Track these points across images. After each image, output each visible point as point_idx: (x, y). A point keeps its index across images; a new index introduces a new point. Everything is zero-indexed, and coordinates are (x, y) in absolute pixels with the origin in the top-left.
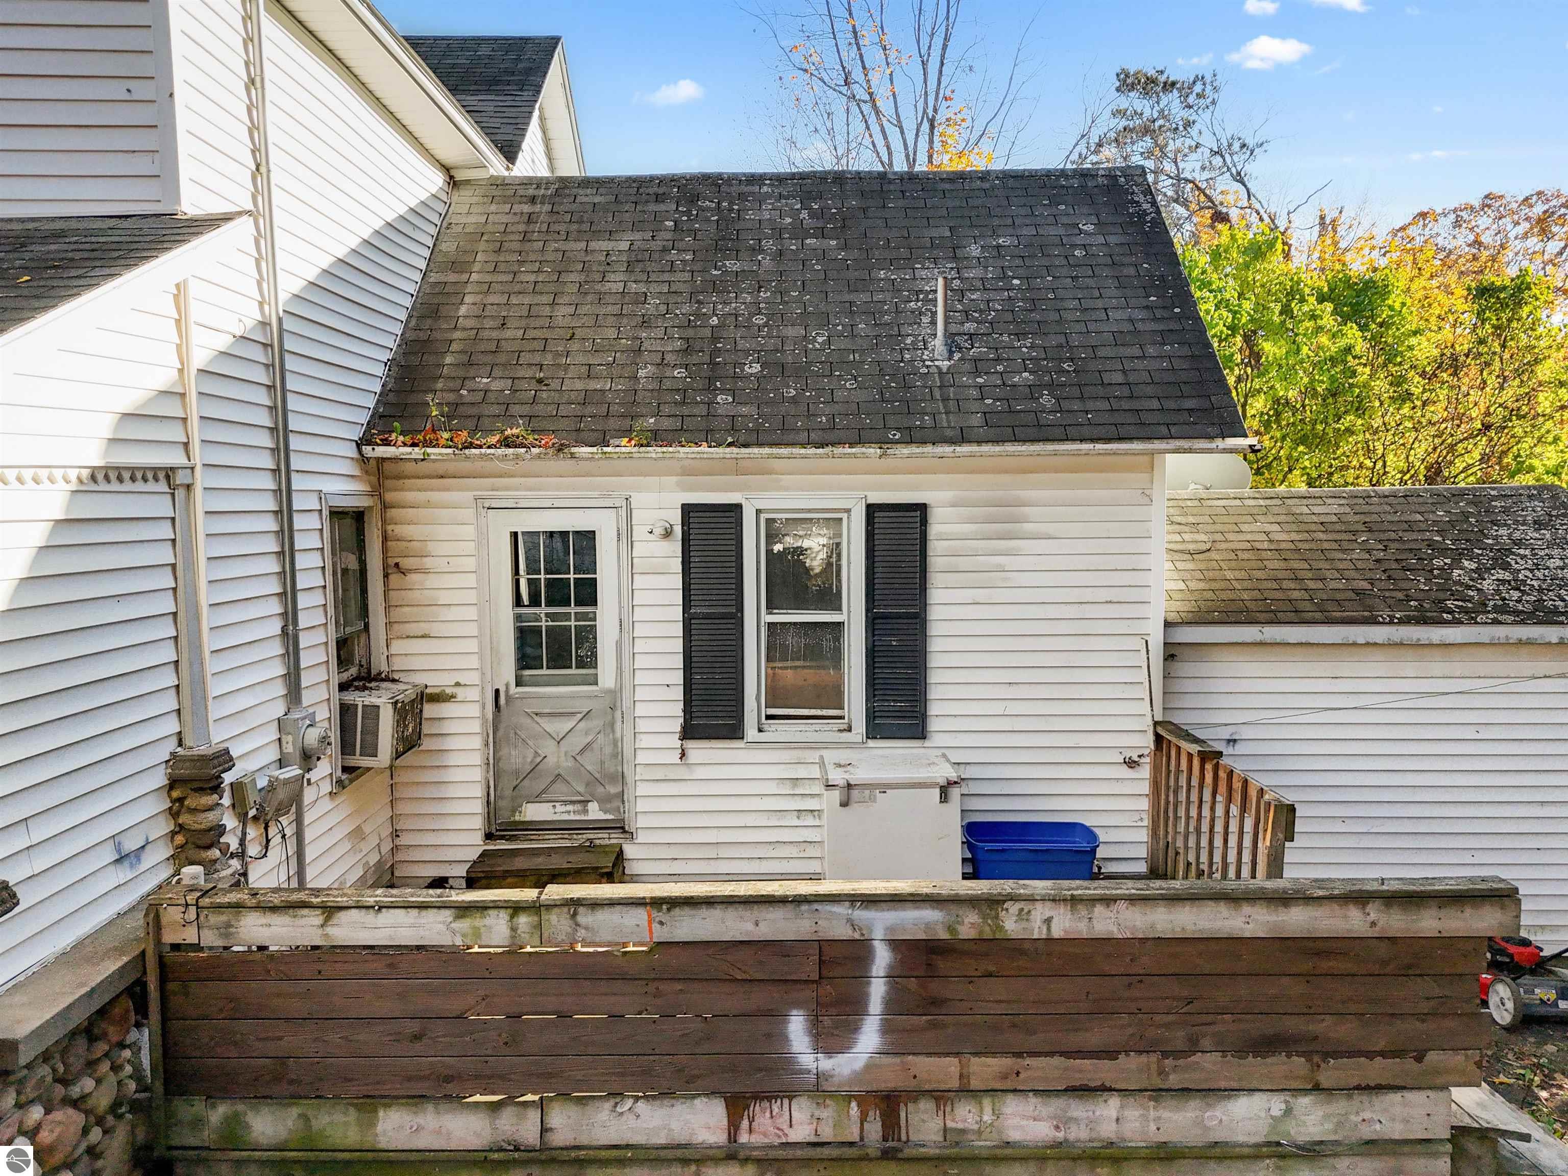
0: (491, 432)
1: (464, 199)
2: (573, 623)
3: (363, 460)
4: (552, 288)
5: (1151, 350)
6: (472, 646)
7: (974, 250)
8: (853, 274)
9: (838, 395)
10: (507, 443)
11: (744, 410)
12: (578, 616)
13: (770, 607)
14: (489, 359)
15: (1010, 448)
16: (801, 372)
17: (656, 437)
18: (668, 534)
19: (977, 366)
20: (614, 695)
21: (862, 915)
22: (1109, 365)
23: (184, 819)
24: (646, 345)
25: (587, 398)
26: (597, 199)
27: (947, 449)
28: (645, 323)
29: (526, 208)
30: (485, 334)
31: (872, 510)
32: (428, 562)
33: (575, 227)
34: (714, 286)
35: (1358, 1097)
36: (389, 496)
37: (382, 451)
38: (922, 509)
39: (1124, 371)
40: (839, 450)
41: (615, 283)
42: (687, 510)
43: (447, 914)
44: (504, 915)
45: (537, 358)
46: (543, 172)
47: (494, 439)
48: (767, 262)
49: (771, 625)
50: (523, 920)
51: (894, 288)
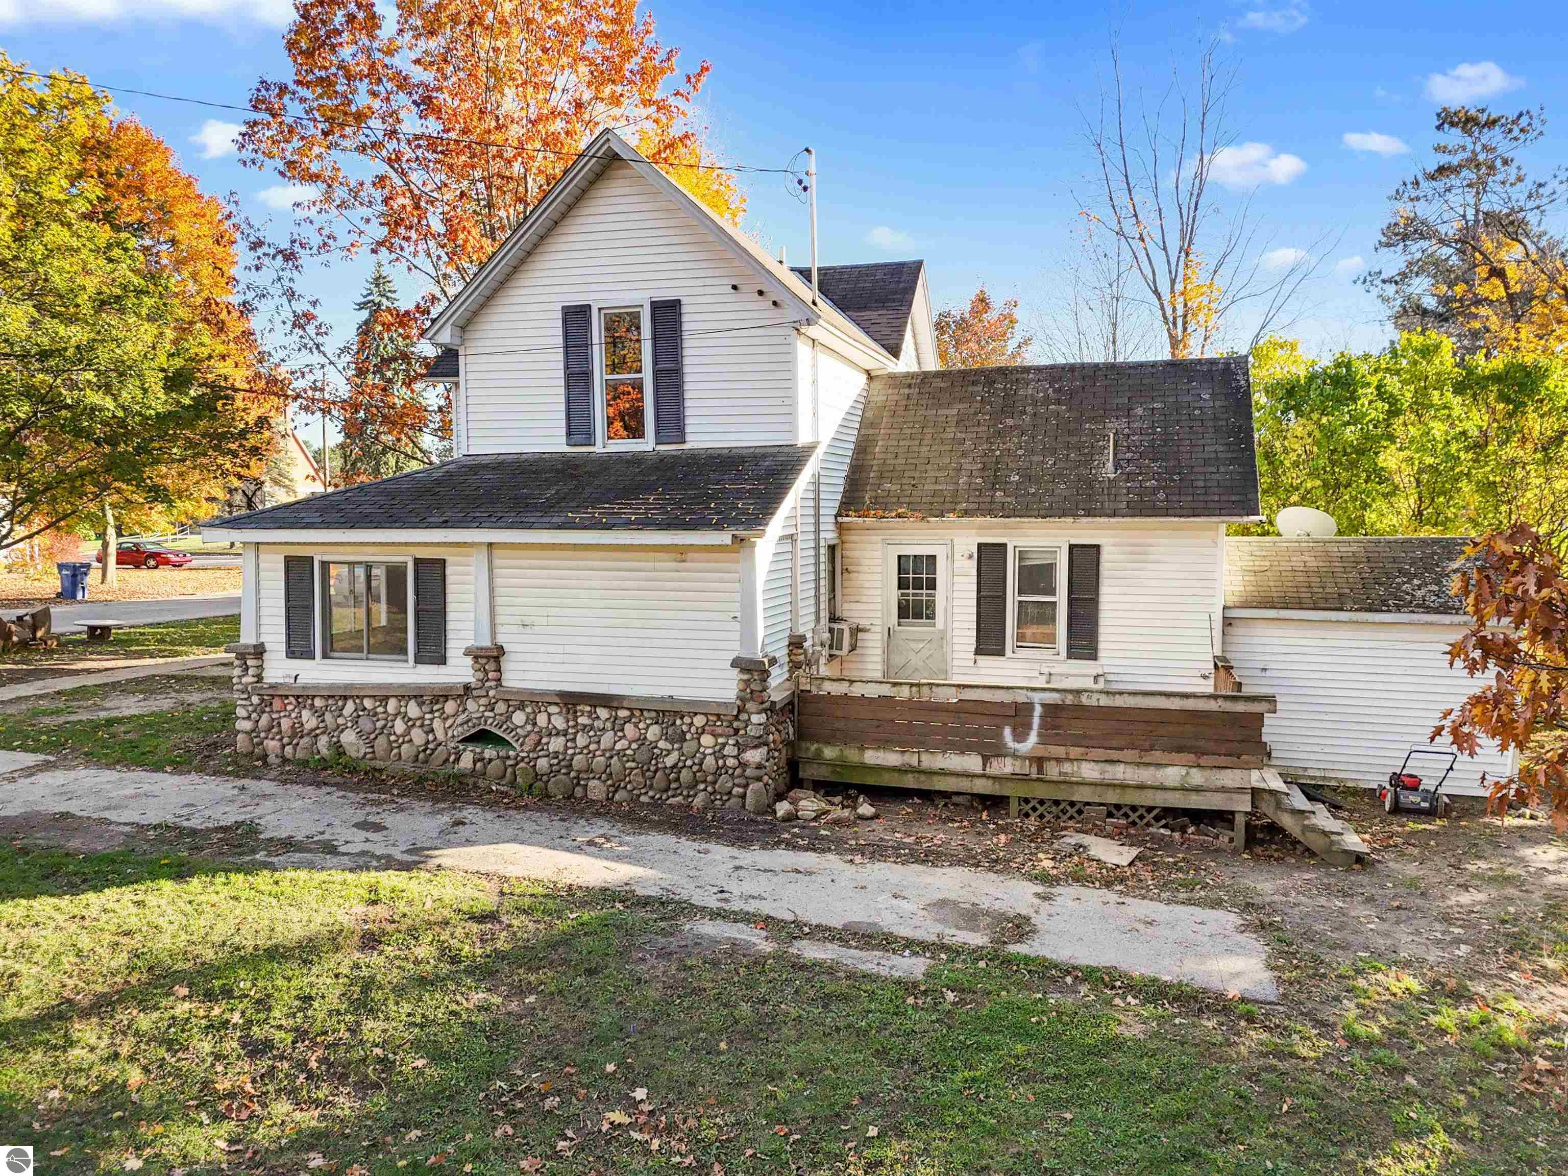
0: (891, 511)
1: (877, 385)
2: (924, 598)
3: (837, 522)
4: (919, 436)
5: (1222, 469)
6: (879, 607)
7: (1139, 411)
8: (1072, 426)
9: (1057, 492)
10: (899, 516)
11: (1009, 499)
12: (927, 595)
13: (1020, 593)
14: (889, 474)
15: (1137, 519)
16: (1038, 481)
17: (966, 513)
18: (971, 557)
19: (1129, 477)
20: (943, 633)
21: (1030, 694)
22: (1198, 476)
23: (793, 657)
24: (964, 467)
25: (935, 494)
26: (942, 385)
27: (1106, 519)
28: (964, 455)
29: (907, 391)
30: (888, 462)
31: (1072, 547)
32: (860, 568)
33: (930, 402)
34: (999, 433)
35: (1214, 770)
36: (844, 538)
37: (846, 519)
38: (1097, 547)
39: (1205, 480)
40: (1052, 519)
41: (950, 433)
42: (980, 546)
43: (889, 686)
44: (908, 687)
45: (913, 474)
46: (914, 368)
47: (893, 514)
48: (1027, 418)
49: (1020, 602)
50: (914, 689)
51: (1092, 433)
